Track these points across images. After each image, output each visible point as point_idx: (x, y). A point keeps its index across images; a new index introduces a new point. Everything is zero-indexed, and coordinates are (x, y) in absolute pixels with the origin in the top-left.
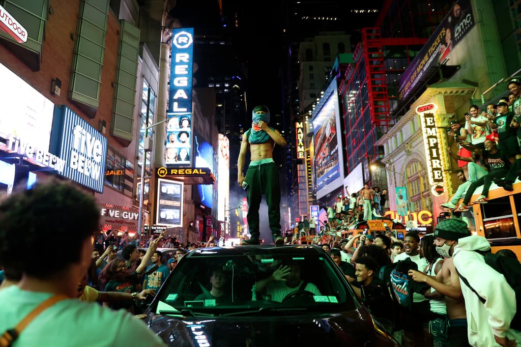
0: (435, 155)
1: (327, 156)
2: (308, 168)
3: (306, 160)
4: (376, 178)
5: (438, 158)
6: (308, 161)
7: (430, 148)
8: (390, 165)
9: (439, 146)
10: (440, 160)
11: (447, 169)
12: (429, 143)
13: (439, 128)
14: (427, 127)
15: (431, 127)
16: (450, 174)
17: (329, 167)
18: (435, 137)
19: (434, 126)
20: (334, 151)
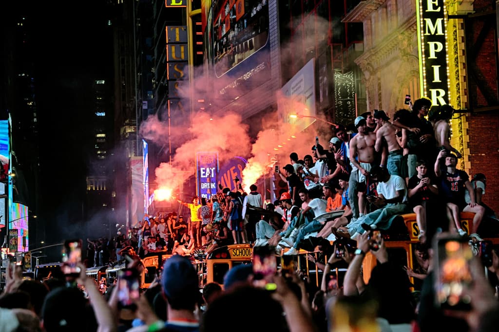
0: (437, 79)
1: (242, 19)
2: (196, 38)
3: (190, 11)
4: (345, 102)
5: (443, 85)
6: (195, 18)
7: (429, 64)
8: (371, 74)
9: (450, 59)
10: (446, 90)
11: (462, 107)
12: (427, 53)
13: (450, 17)
14: (426, 15)
15: (434, 16)
16: (467, 119)
17: (246, 49)
18: (442, 39)
19: (441, 15)
20: (259, 8)
